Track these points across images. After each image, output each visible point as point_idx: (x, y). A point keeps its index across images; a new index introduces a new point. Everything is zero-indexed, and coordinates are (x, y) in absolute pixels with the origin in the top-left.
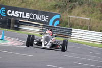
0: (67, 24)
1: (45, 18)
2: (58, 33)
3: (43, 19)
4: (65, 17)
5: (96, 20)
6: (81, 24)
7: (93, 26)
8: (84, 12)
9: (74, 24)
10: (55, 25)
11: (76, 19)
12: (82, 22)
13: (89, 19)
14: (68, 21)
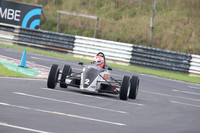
0: (55, 25)
1: (14, 14)
2: (49, 44)
3: (10, 16)
4: (50, 12)
5: (108, 20)
6: (80, 25)
7: (104, 31)
8: (84, 4)
9: (67, 26)
10: (32, 27)
11: (71, 18)
12: (82, 23)
13: (95, 17)
14: (56, 20)
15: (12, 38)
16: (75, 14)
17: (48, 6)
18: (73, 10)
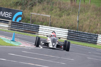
0: (29, 20)
1: (9, 15)
2: (26, 29)
3: (7, 16)
4: (27, 14)
5: (56, 17)
6: (42, 20)
7: (54, 23)
8: (44, 9)
9: (35, 20)
10: (18, 21)
11: (37, 16)
12: (43, 19)
13: (49, 16)
14: (30, 17)
15: (8, 26)
16: (39, 14)
17: (26, 11)
18: (38, 12)
